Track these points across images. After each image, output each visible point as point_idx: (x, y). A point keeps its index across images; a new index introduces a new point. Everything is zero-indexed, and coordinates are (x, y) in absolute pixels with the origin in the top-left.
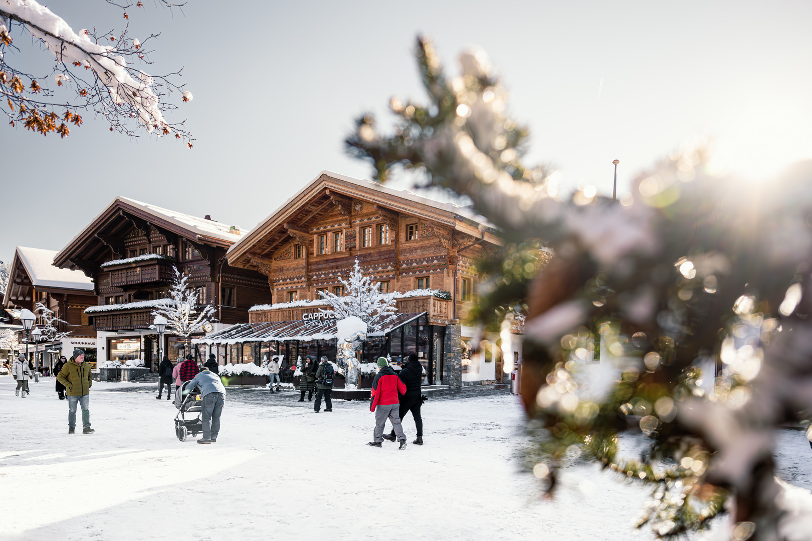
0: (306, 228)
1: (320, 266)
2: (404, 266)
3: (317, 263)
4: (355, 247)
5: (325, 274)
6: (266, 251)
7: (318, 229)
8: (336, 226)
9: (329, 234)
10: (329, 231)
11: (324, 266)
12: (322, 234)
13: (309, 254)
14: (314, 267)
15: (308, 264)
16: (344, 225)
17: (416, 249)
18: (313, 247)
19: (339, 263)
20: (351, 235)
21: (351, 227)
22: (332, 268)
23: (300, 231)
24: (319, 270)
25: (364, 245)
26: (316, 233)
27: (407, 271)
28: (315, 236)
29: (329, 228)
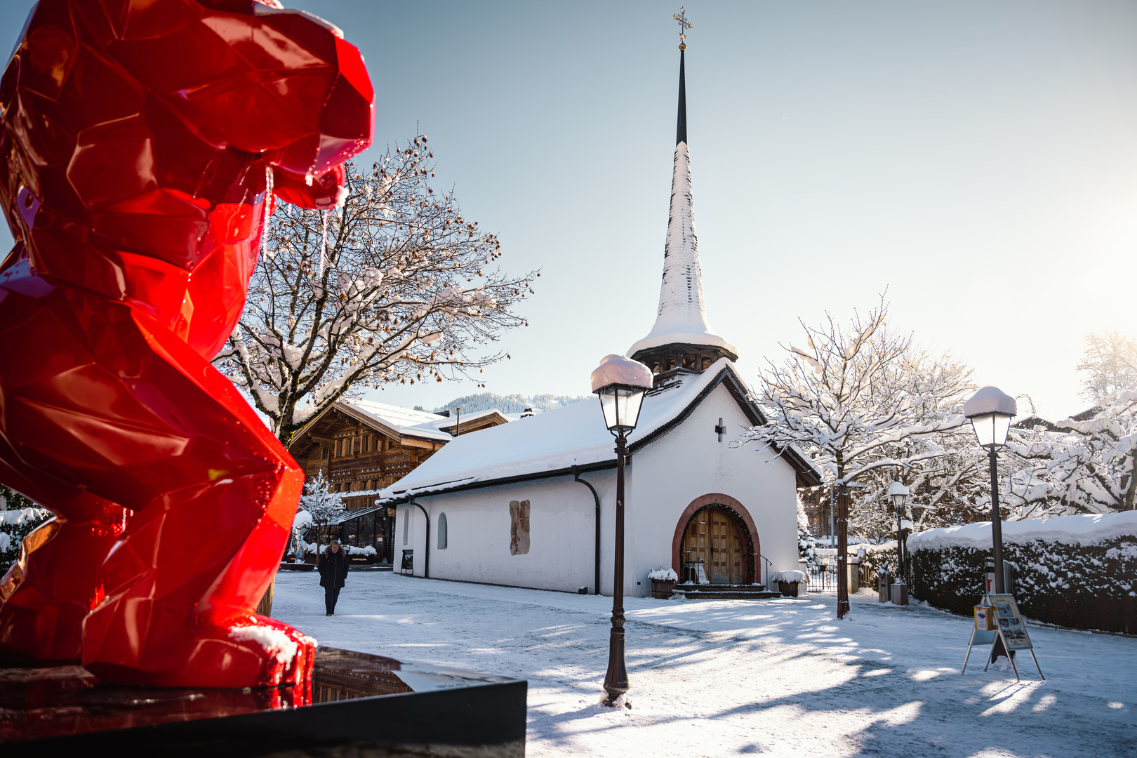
0: (330, 435)
1: (338, 466)
2: (387, 468)
3: (336, 463)
4: (359, 451)
5: (340, 472)
6: (301, 453)
7: (338, 436)
8: (349, 434)
9: (345, 440)
10: (344, 437)
11: (340, 466)
12: (341, 440)
13: (332, 455)
14: (334, 467)
15: (330, 463)
16: (353, 434)
17: (394, 455)
18: (334, 450)
19: (349, 464)
20: (357, 442)
21: (357, 436)
22: (345, 468)
23: (323, 437)
24: (337, 469)
25: (367, 450)
26: (336, 439)
27: (389, 472)
28: (336, 441)
29: (344, 435)
